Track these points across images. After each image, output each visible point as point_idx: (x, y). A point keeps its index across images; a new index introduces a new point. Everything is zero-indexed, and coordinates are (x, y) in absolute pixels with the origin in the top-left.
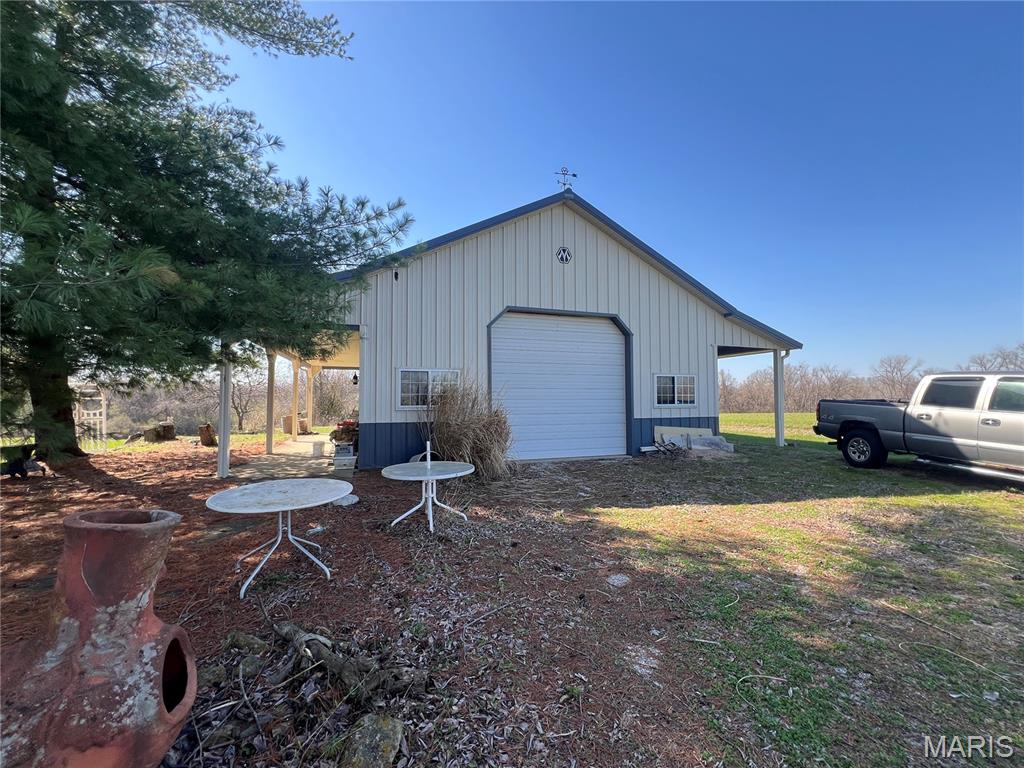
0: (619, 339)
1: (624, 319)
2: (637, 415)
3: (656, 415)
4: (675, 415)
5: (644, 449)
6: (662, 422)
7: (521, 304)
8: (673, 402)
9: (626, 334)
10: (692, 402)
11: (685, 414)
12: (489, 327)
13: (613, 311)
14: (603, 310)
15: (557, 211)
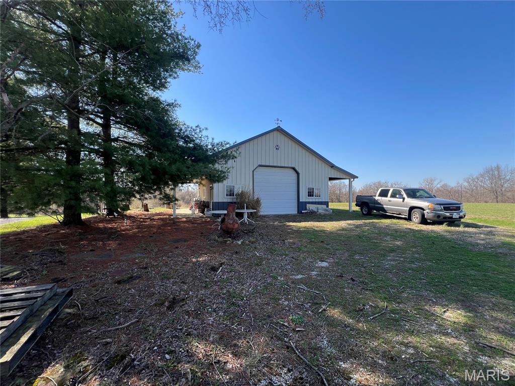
0: (295, 175)
1: (297, 169)
2: (301, 201)
3: (307, 200)
4: (314, 200)
5: (303, 212)
6: (309, 203)
7: (263, 164)
8: (313, 196)
9: (298, 174)
10: (320, 196)
11: (317, 200)
12: (253, 171)
13: (293, 166)
14: (290, 166)
15: (275, 133)
